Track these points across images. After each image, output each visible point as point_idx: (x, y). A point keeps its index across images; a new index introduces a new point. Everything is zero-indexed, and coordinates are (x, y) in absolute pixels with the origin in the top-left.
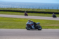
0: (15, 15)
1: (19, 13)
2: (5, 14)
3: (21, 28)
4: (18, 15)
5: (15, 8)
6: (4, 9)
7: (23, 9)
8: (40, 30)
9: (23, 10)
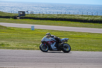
0: (72, 26)
1: (78, 24)
2: (54, 25)
3: (83, 50)
4: (76, 26)
5: (71, 15)
6: (53, 17)
7: (85, 16)
8: (68, 52)
9: (86, 18)
